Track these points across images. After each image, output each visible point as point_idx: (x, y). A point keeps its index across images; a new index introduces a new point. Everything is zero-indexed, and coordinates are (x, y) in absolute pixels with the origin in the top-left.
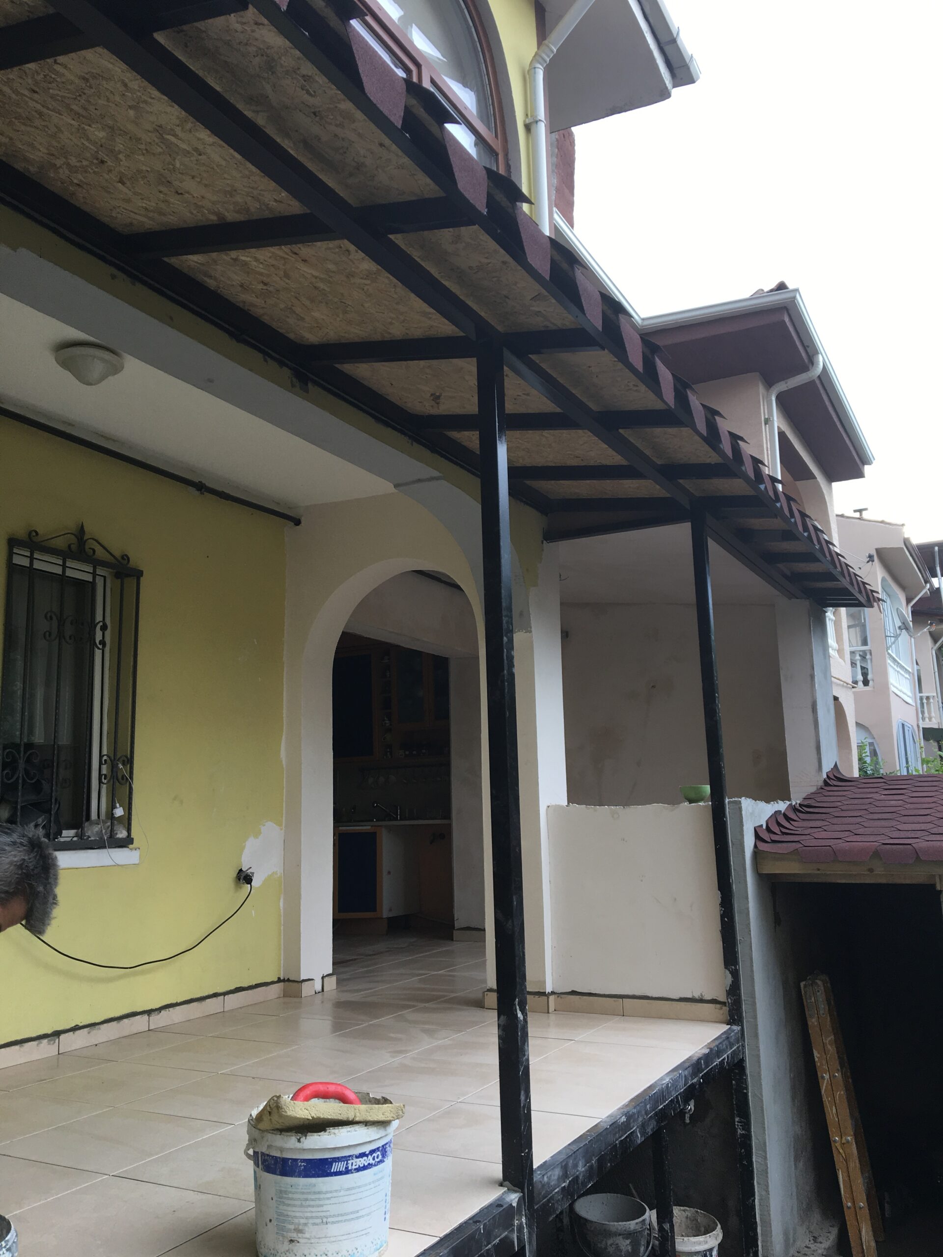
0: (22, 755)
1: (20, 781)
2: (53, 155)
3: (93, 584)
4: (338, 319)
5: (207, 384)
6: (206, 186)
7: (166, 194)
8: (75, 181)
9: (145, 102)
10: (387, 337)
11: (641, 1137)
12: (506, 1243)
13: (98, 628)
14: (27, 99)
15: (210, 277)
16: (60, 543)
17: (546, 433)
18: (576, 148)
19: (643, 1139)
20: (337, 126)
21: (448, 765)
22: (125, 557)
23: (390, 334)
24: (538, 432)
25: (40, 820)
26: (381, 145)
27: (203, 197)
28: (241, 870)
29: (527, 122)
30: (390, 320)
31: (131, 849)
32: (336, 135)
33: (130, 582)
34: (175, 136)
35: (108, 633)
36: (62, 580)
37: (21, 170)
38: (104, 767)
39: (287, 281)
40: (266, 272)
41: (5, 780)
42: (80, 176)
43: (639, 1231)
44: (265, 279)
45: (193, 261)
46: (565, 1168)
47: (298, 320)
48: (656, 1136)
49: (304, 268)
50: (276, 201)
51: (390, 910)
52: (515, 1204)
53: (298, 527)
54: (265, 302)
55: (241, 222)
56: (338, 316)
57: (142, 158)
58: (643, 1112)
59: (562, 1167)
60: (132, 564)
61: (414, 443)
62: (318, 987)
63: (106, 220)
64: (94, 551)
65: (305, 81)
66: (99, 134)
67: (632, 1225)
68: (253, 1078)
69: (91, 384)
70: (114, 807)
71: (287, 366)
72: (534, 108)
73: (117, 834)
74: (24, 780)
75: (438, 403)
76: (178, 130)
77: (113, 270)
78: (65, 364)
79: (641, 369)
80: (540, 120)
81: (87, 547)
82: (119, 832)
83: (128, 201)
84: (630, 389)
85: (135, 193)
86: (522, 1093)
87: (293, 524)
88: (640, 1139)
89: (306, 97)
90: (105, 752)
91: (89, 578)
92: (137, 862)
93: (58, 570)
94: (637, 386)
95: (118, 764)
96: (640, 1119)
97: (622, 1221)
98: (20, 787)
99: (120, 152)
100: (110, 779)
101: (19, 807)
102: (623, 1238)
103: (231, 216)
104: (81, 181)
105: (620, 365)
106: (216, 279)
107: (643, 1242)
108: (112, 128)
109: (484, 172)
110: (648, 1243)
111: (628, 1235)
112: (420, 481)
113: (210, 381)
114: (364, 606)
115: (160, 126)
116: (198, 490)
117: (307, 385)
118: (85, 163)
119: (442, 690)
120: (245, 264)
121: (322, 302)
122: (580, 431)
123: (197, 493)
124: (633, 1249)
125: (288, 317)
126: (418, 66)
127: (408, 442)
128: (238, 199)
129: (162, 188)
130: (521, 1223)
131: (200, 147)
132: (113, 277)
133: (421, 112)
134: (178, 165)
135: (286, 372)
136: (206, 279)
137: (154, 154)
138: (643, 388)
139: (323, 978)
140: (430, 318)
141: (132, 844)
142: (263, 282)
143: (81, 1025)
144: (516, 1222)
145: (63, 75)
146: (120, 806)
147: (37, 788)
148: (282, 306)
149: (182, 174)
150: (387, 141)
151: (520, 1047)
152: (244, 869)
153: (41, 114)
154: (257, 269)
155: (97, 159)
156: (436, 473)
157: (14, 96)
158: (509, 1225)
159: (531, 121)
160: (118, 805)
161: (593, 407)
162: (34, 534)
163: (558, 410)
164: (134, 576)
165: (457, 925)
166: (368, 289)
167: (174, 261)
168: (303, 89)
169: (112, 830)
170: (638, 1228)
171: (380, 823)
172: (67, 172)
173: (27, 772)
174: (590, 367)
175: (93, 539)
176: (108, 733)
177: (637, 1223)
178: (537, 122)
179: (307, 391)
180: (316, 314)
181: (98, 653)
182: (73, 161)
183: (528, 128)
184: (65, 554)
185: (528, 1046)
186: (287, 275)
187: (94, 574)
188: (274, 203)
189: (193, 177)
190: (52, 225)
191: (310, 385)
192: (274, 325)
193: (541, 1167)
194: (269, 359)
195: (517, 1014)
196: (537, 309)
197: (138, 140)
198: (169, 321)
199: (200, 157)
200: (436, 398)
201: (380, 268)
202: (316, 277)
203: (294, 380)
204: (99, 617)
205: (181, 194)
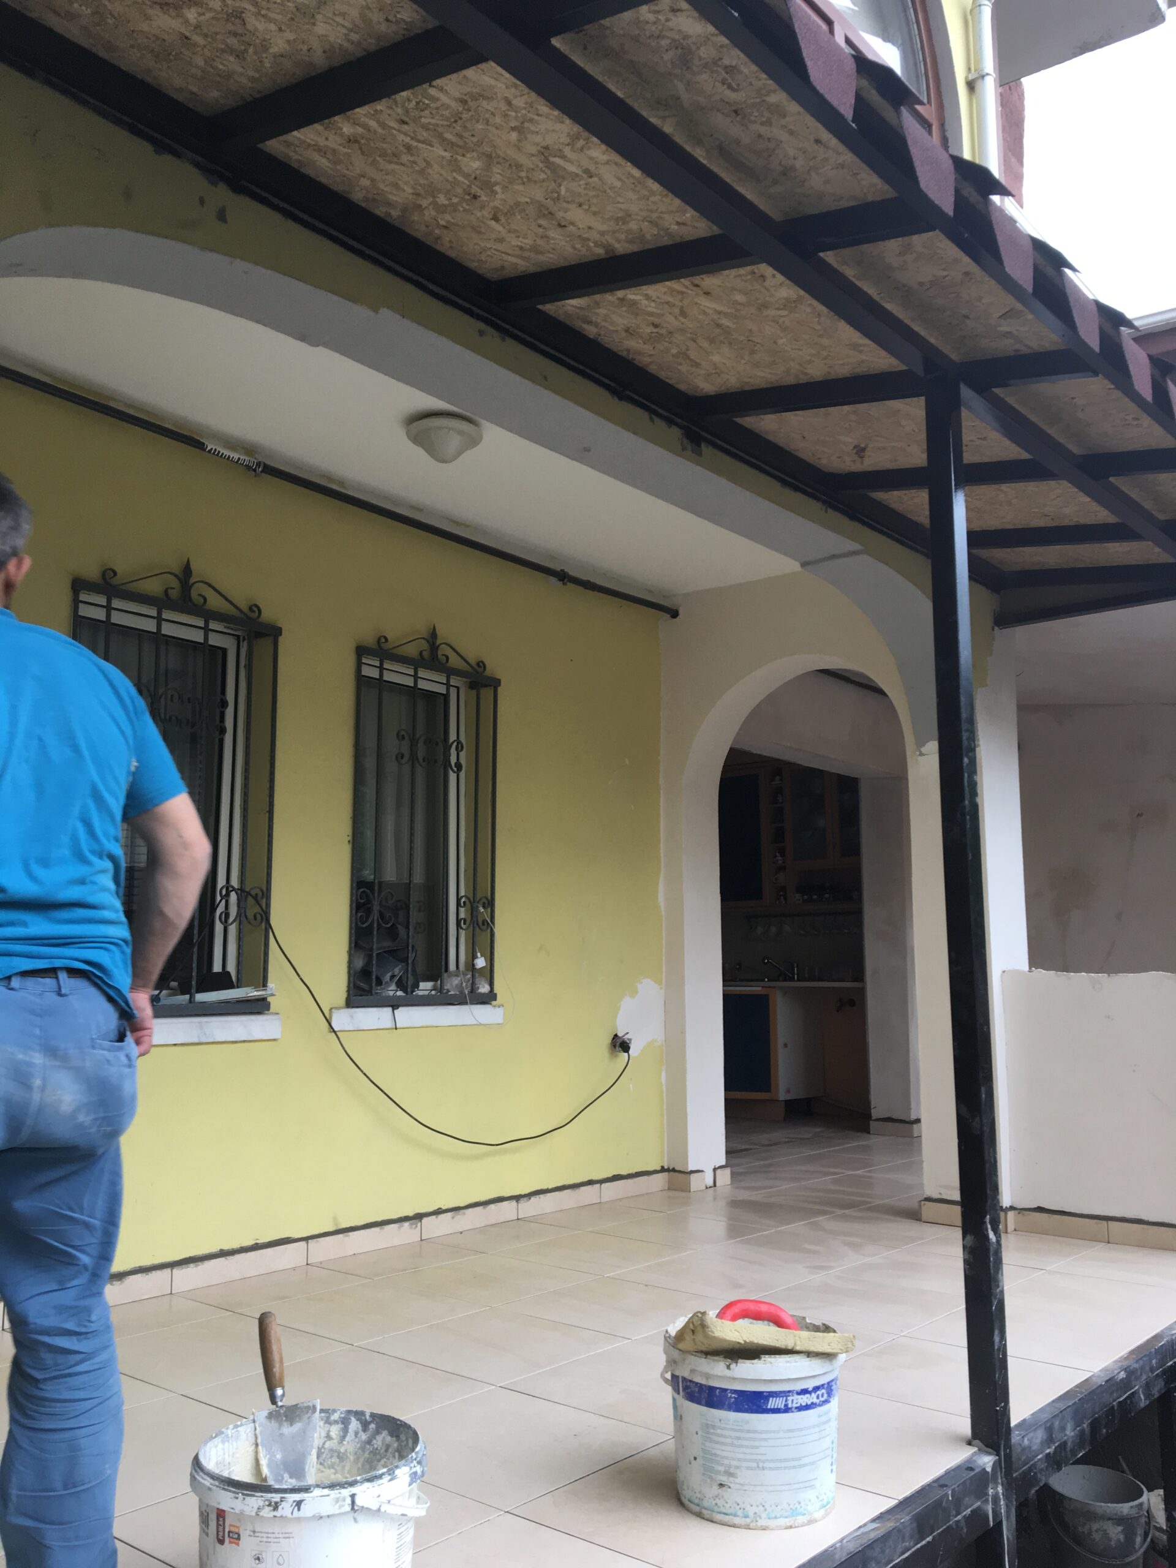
0: (376, 895)
1: (375, 925)
2: (418, 195)
3: (446, 697)
4: (743, 362)
5: (583, 454)
6: (595, 213)
7: (545, 228)
8: (442, 223)
9: (531, 120)
10: (804, 379)
11: (1145, 1399)
12: (978, 1516)
13: (452, 748)
14: (394, 132)
15: (590, 323)
16: (411, 650)
17: (1005, 487)
18: (1026, 102)
19: (1148, 1402)
20: (762, 124)
21: (859, 913)
22: (481, 664)
23: (806, 374)
24: (995, 486)
25: (397, 971)
26: (818, 141)
27: (590, 228)
28: (616, 1035)
29: (971, 77)
30: (809, 358)
31: (495, 1006)
32: (760, 136)
33: (487, 694)
34: (563, 157)
35: (462, 754)
36: (413, 692)
37: (382, 215)
38: (462, 910)
39: (684, 320)
40: (659, 311)
41: (359, 923)
42: (448, 217)
43: (1134, 1517)
44: (656, 320)
45: (571, 307)
46: (1050, 1430)
47: (692, 366)
48: (1164, 1400)
49: (706, 303)
50: (678, 223)
51: (788, 1091)
52: (989, 1469)
53: (674, 620)
54: (654, 348)
55: (634, 254)
56: (743, 358)
57: (521, 188)
58: (1148, 1368)
59: (1046, 1428)
60: (488, 672)
61: (829, 510)
62: (709, 1181)
63: (473, 265)
64: (447, 658)
65: (727, 73)
66: (473, 164)
67: (1125, 1508)
68: (646, 1286)
69: (444, 461)
70: (474, 957)
71: (676, 424)
72: (979, 59)
73: (478, 988)
74: (379, 924)
75: (862, 457)
76: (567, 151)
77: (482, 326)
78: (418, 439)
79: (1149, 398)
80: (988, 74)
81: (440, 653)
82: (481, 986)
83: (501, 240)
84: (1129, 425)
85: (509, 231)
86: (996, 1332)
87: (669, 616)
88: (1143, 1402)
89: (728, 93)
90: (462, 893)
91: (442, 690)
92: (501, 1021)
93: (410, 682)
94: (1138, 419)
95: (477, 906)
96: (1144, 1377)
97: (1112, 1503)
98: (375, 933)
99: (497, 184)
100: (470, 924)
101: (374, 955)
102: (1113, 1524)
103: (622, 247)
104: (448, 222)
105: (1118, 394)
106: (596, 325)
107: (1140, 1531)
108: (489, 156)
109: (951, 162)
110: (1146, 1534)
111: (1120, 1520)
112: (834, 557)
113: (587, 450)
114: (755, 716)
115: (547, 148)
116: (560, 580)
117: (699, 445)
118: (455, 200)
119: (850, 818)
120: (634, 303)
121: (724, 343)
122: (1052, 483)
123: (560, 584)
124: (1126, 1537)
125: (681, 364)
126: (829, 23)
127: (821, 509)
128: (633, 225)
129: (543, 222)
130: (997, 1493)
131: (592, 168)
132: (481, 333)
133: (873, 96)
134: (563, 191)
135: (676, 433)
136: (585, 326)
137: (535, 182)
138: (1146, 421)
139: (715, 1170)
140: (861, 352)
141: (496, 1000)
142: (653, 324)
143: (444, 1208)
144: (991, 1491)
145: (438, 99)
146: (482, 956)
147: (392, 933)
148: (674, 351)
149: (568, 202)
150: (826, 136)
151: (992, 1275)
152: (620, 1035)
153: (409, 148)
154: (649, 309)
155: (469, 194)
156: (856, 547)
157: (380, 130)
158: (981, 1493)
159: (973, 77)
160: (479, 954)
161: (1075, 449)
162: (383, 640)
163: (1025, 456)
164: (491, 686)
165: (875, 1114)
166: (784, 322)
167: (549, 308)
168: (723, 84)
169: (473, 984)
170: (1133, 1512)
171: (773, 984)
172: (433, 213)
173: (382, 916)
174: (1073, 398)
175: (446, 644)
176: (465, 871)
177: (1132, 1507)
178: (983, 77)
179: (700, 454)
180: (716, 358)
181: (452, 777)
182: (442, 199)
183: (971, 86)
184: (416, 663)
185: (1002, 1275)
186: (683, 313)
187: (448, 685)
188: (676, 227)
189: (580, 205)
190: (415, 277)
191: (703, 445)
192: (662, 375)
193: (1019, 1426)
194: (655, 418)
195: (988, 1234)
196: (1007, 329)
197: (519, 166)
198: (544, 381)
199: (591, 180)
200: (860, 451)
201: (802, 293)
202: (720, 313)
203: (685, 441)
204: (453, 737)
205: (565, 226)
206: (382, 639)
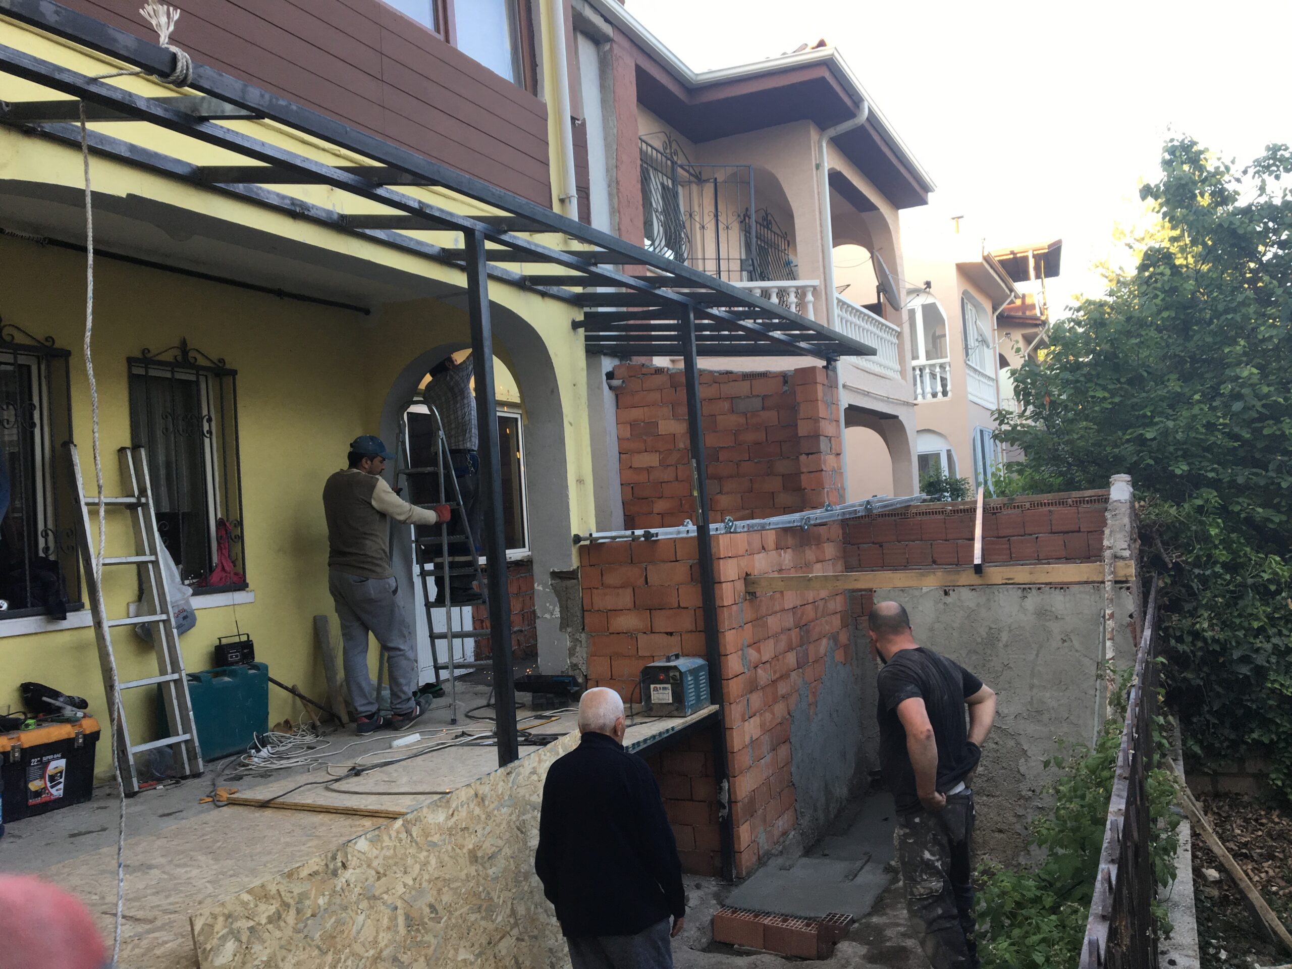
3: (197, 381)
13: (205, 421)
16: (168, 357)
22: (221, 361)
31: (247, 591)
33: (227, 380)
35: (213, 424)
36: (172, 381)
53: (369, 316)
60: (228, 366)
64: (196, 359)
81: (189, 356)
87: (364, 313)
90: (219, 516)
91: (194, 378)
92: (253, 601)
93: (168, 375)
112: (456, 294)
116: (278, 296)
141: (248, 587)
164: (230, 375)
175: (194, 349)
176: (220, 502)
181: (207, 441)
184: (172, 364)
187: (198, 375)
204: (204, 412)
206: (145, 351)
